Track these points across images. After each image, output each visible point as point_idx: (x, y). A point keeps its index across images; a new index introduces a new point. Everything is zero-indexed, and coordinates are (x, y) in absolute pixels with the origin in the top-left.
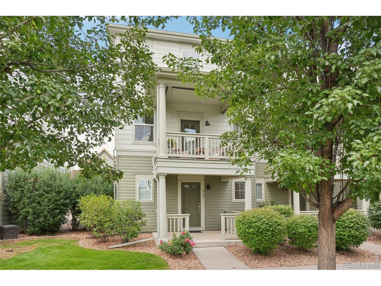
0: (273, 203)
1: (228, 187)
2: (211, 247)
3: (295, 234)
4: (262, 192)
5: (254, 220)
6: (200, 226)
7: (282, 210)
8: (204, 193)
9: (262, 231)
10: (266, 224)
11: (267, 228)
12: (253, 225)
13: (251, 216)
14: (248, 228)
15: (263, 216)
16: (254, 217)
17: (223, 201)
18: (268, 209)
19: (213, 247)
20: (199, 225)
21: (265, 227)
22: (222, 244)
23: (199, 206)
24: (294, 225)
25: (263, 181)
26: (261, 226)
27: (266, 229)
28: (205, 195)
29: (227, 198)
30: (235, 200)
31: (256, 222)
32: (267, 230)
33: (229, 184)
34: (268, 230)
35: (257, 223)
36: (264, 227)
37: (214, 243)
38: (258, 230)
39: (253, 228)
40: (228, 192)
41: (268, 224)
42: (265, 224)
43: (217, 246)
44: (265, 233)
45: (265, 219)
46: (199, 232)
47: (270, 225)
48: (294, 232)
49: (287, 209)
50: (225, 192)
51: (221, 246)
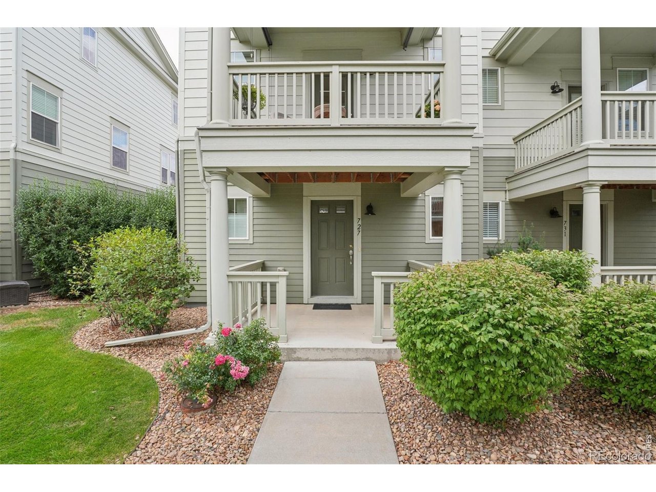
0: (524, 247)
1: (417, 209)
2: (341, 359)
3: (612, 356)
4: (498, 222)
5: (450, 305)
6: (352, 294)
7: (555, 265)
8: (360, 223)
9: (477, 355)
10: (496, 326)
11: (497, 342)
12: (444, 325)
13: (442, 289)
14: (423, 334)
15: (484, 292)
16: (450, 294)
17: (405, 240)
18: (509, 264)
19: (347, 360)
20: (351, 292)
21: (491, 340)
22: (371, 355)
23: (351, 251)
24: (610, 325)
25: (500, 198)
26: (474, 334)
27: (494, 347)
28: (363, 227)
29: (415, 233)
30: (431, 237)
31: (454, 314)
32: (498, 353)
33: (419, 203)
34: (505, 353)
35: (461, 318)
36: (484, 339)
37: (349, 349)
38: (464, 345)
39: (441, 340)
40: (416, 221)
41: (504, 326)
42: (490, 329)
43: (357, 360)
44: (488, 364)
45: (494, 307)
46: (347, 307)
47: (511, 329)
48: (608, 349)
49: (574, 261)
50: (409, 221)
51: (367, 359)
